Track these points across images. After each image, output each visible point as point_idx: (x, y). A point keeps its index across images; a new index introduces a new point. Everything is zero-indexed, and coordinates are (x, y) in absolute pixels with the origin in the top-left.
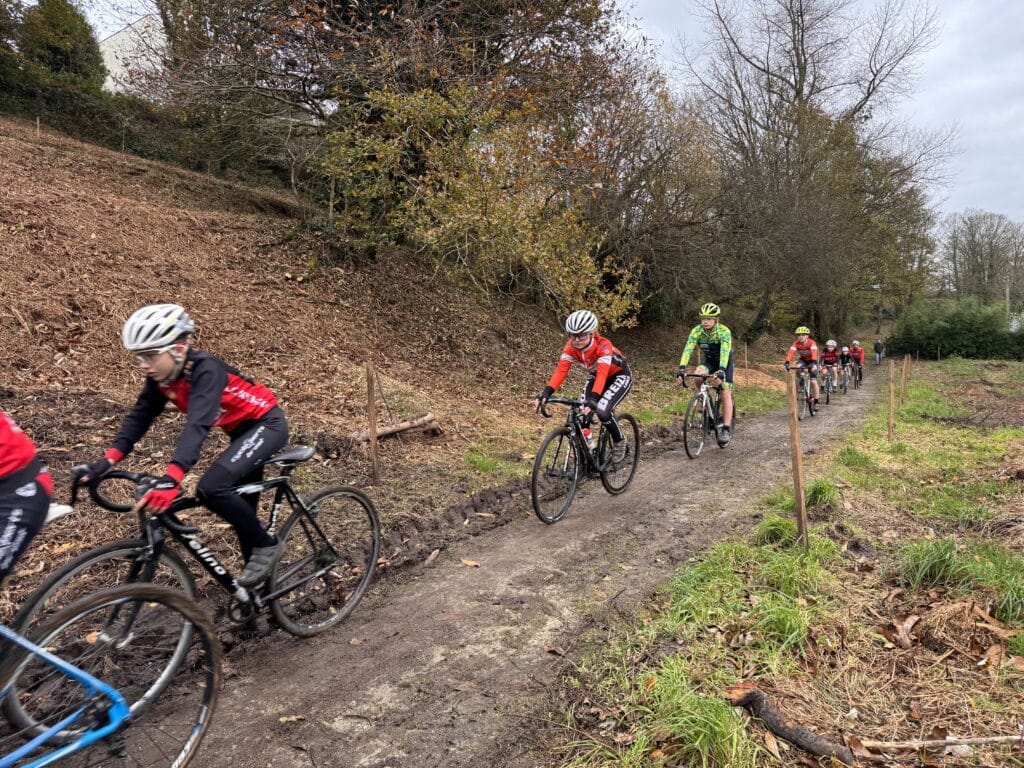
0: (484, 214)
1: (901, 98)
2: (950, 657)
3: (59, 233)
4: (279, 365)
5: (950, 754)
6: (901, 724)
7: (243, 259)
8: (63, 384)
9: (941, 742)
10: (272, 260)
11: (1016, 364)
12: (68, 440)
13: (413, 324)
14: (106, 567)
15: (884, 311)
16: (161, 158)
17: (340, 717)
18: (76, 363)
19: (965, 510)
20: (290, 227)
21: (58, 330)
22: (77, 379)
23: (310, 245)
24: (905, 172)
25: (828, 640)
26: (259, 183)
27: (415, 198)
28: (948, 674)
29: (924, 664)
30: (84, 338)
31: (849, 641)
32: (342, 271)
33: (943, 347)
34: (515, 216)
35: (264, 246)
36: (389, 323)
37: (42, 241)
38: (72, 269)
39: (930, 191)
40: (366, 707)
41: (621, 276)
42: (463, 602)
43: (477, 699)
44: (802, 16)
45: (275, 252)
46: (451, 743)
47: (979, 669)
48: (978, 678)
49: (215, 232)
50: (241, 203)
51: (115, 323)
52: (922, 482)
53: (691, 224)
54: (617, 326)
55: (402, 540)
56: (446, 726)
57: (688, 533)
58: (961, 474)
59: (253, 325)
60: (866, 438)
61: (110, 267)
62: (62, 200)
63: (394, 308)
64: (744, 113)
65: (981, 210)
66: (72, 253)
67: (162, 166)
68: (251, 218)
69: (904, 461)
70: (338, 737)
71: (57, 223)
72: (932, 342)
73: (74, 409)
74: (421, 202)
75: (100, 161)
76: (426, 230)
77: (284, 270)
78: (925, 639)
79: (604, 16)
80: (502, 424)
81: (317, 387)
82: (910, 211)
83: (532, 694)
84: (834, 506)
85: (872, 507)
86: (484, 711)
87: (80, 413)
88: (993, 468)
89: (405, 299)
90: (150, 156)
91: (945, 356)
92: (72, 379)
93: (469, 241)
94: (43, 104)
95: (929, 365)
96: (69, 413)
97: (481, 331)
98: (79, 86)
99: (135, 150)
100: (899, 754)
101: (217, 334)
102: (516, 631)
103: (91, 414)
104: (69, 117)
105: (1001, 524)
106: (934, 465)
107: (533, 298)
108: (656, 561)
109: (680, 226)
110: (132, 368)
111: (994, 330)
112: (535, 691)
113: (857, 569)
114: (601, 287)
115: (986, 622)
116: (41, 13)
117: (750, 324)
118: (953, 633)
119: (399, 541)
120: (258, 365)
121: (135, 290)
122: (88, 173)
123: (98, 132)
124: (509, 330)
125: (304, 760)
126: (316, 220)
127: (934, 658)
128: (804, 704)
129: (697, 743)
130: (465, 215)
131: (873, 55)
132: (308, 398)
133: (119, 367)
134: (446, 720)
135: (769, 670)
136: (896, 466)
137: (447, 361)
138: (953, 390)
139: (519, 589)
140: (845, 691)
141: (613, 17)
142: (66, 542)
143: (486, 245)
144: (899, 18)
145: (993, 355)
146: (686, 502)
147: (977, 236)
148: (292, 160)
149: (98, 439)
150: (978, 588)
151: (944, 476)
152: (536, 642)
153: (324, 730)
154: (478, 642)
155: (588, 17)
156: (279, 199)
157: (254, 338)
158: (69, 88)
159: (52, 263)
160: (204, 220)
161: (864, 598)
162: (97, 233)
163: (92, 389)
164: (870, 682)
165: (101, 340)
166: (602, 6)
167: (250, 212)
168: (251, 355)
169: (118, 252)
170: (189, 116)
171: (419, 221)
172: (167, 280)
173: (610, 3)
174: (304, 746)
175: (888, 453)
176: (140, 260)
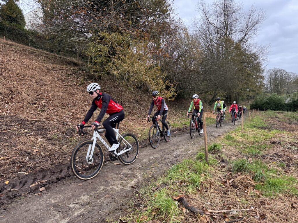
0: (132, 67)
1: (254, 36)
2: (238, 190)
3: (8, 70)
4: (71, 108)
5: (231, 214)
6: (221, 206)
7: (62, 78)
8: (7, 113)
9: (229, 211)
10: (70, 79)
11: (286, 112)
12: (6, 129)
14: (13, 164)
15: (250, 97)
16: (41, 48)
17: (71, 204)
18: (11, 107)
19: (255, 151)
20: (76, 69)
21: (6, 98)
22: (11, 112)
23: (82, 75)
24: (256, 57)
25: (207, 185)
26: (70, 56)
27: (112, 62)
28: (237, 194)
29: (231, 191)
30: (14, 100)
31: (213, 185)
33: (266, 107)
34: (141, 68)
35: (68, 75)
37: (3, 72)
38: (11, 80)
39: (263, 63)
40: (79, 201)
41: (171, 86)
42: (112, 175)
43: (110, 199)
44: (227, 12)
45: (71, 77)
46: (100, 210)
47: (246, 193)
48: (244, 195)
49: (54, 70)
50: (63, 62)
51: (23, 96)
52: (247, 144)
53: (192, 71)
54: (169, 99)
55: (99, 158)
56: (100, 206)
57: (178, 157)
58: (259, 142)
59: (63, 97)
60: (236, 132)
61: (22, 80)
62: (9, 61)
64: (210, 39)
65: (279, 68)
66: (12, 76)
67: (41, 51)
68: (65, 67)
69: (244, 138)
70: (70, 209)
71: (7, 67)
72: (263, 105)
73: (9, 120)
74: (114, 63)
75: (22, 49)
76: (115, 71)
77: (74, 81)
78: (234, 186)
79: (169, 11)
80: (133, 127)
82: (257, 68)
83: (125, 198)
84: (220, 150)
85: (231, 151)
86: (111, 202)
87: (11, 121)
88: (267, 141)
89: (109, 91)
90: (38, 48)
91: (266, 110)
93: (127, 75)
94: (7, 32)
95: (262, 112)
96: (7, 121)
97: (131, 100)
98: (17, 27)
99: (33, 46)
100: (218, 214)
101: (53, 100)
102: (125, 182)
103: (14, 122)
104: (14, 36)
105: (263, 156)
106: (252, 140)
107: (147, 91)
108: (168, 164)
109: (190, 71)
110: (27, 109)
111: (281, 103)
112: (126, 197)
113: (221, 167)
114: (165, 89)
115: (250, 181)
116: (7, 6)
117: (210, 99)
118: (241, 183)
119: (98, 158)
120: (64, 109)
121: (30, 87)
122: (19, 53)
123: (23, 40)
124: (139, 100)
125: (60, 214)
126: (84, 68)
127: (234, 190)
128: (196, 201)
129: (163, 209)
130: (125, 67)
131: (247, 24)
132: (78, 118)
133: (23, 109)
134: (100, 204)
135: (188, 192)
136: (241, 140)
138: (267, 119)
139: (128, 171)
140: (208, 198)
141: (172, 12)
142: (2, 157)
143: (132, 76)
144: (255, 14)
145: (280, 110)
146: (180, 149)
147: (277, 75)
148: (77, 51)
149: (15, 129)
150: (251, 172)
151: (254, 143)
152: (129, 185)
153: (67, 207)
154: (114, 185)
155: (165, 11)
156: (75, 61)
157: (63, 101)
158: (15, 28)
159: (5, 78)
160: (51, 67)
161: (220, 174)
162: (19, 70)
163: (15, 115)
164: (216, 196)
165: (18, 101)
166: (169, 8)
167: (65, 65)
168: (62, 106)
169: (25, 76)
170: (48, 37)
171: (113, 69)
172: (39, 84)
173: (171, 7)
174: (60, 211)
175: (240, 136)
176: (31, 78)
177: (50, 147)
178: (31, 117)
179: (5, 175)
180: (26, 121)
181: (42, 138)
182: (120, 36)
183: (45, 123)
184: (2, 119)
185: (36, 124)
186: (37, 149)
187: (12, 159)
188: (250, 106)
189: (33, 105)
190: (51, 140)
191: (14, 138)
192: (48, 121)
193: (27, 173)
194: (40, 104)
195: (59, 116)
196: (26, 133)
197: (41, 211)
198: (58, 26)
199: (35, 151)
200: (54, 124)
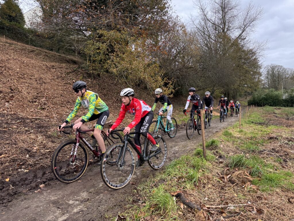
0: (130, 64)
1: (252, 33)
2: (236, 185)
3: (8, 69)
4: (70, 106)
5: (228, 209)
6: (218, 202)
7: (61, 76)
8: (7, 111)
9: (227, 206)
10: (70, 77)
11: (284, 108)
12: (7, 127)
13: (110, 95)
14: (13, 161)
15: (248, 93)
16: (41, 47)
17: (71, 200)
18: (11, 105)
19: (253, 147)
20: (75, 67)
21: (6, 96)
23: (81, 72)
24: (254, 53)
25: (204, 180)
26: (69, 55)
27: (111, 60)
28: (234, 189)
29: (228, 187)
30: (14, 98)
31: (210, 181)
32: (90, 80)
33: (264, 103)
34: (139, 66)
35: (67, 73)
36: (103, 95)
37: (3, 71)
38: (11, 79)
39: (260, 59)
40: (78, 198)
41: (169, 83)
43: (109, 196)
44: (225, 9)
45: (71, 74)
46: (99, 207)
47: (243, 188)
48: (241, 190)
49: (53, 69)
50: (62, 60)
51: (23, 94)
52: (245, 140)
53: (191, 68)
56: (99, 202)
57: (177, 153)
58: (256, 138)
59: (63, 95)
60: (234, 128)
61: (22, 78)
62: (9, 59)
63: (105, 91)
64: (208, 36)
65: (275, 64)
66: (12, 74)
67: (41, 49)
68: (64, 65)
69: (242, 134)
70: (70, 205)
71: (8, 66)
72: (261, 101)
73: (9, 118)
74: (113, 61)
75: (22, 48)
76: (114, 69)
77: (73, 79)
78: (231, 181)
79: (167, 8)
81: (80, 113)
82: (255, 64)
83: (124, 194)
84: (218, 146)
85: (228, 146)
86: (110, 199)
87: (11, 119)
88: (265, 136)
89: (108, 88)
90: (37, 46)
91: (264, 105)
92: (10, 110)
93: (126, 72)
94: (6, 31)
95: (259, 108)
96: (8, 120)
98: (17, 26)
99: (33, 45)
100: (215, 209)
101: (53, 98)
103: (14, 120)
104: (14, 35)
105: (261, 151)
106: (250, 136)
107: (146, 88)
109: (188, 68)
110: (27, 107)
111: (278, 98)
113: (218, 163)
114: (163, 86)
115: (248, 176)
118: (238, 179)
120: (64, 106)
121: (29, 85)
122: (18, 51)
123: (22, 39)
125: (59, 211)
126: (83, 65)
127: (231, 185)
128: (194, 196)
129: (161, 205)
130: (125, 64)
131: (245, 20)
133: (24, 107)
135: (186, 188)
136: (239, 136)
137: (119, 106)
138: (265, 115)
140: (206, 193)
141: (169, 9)
142: (3, 154)
143: (131, 73)
144: (252, 10)
145: (277, 105)
146: (179, 145)
147: (274, 71)
148: (76, 49)
149: (15, 127)
150: (248, 167)
151: (251, 138)
153: (66, 203)
155: (162, 9)
156: (74, 59)
157: (63, 99)
158: (14, 27)
159: (6, 77)
160: (51, 65)
161: (218, 170)
162: (19, 68)
163: (15, 113)
164: (213, 191)
165: (19, 99)
166: (166, 6)
167: (64, 63)
168: (62, 104)
169: (25, 74)
170: (48, 35)
171: (112, 66)
172: (39, 82)
173: (169, 5)
174: (60, 207)
175: (238, 132)
176: (31, 76)
177: (50, 144)
178: (32, 115)
179: (5, 172)
180: (26, 119)
181: (42, 136)
182: (118, 34)
183: (45, 121)
184: (3, 118)
185: (36, 122)
186: (37, 146)
187: (13, 156)
188: (248, 102)
189: (33, 103)
190: (51, 137)
191: (14, 135)
192: (48, 119)
193: (28, 171)
194: (40, 102)
195: (59, 114)
196: (27, 131)
197: (41, 207)
198: (57, 24)
199: (35, 148)
200: (54, 121)
